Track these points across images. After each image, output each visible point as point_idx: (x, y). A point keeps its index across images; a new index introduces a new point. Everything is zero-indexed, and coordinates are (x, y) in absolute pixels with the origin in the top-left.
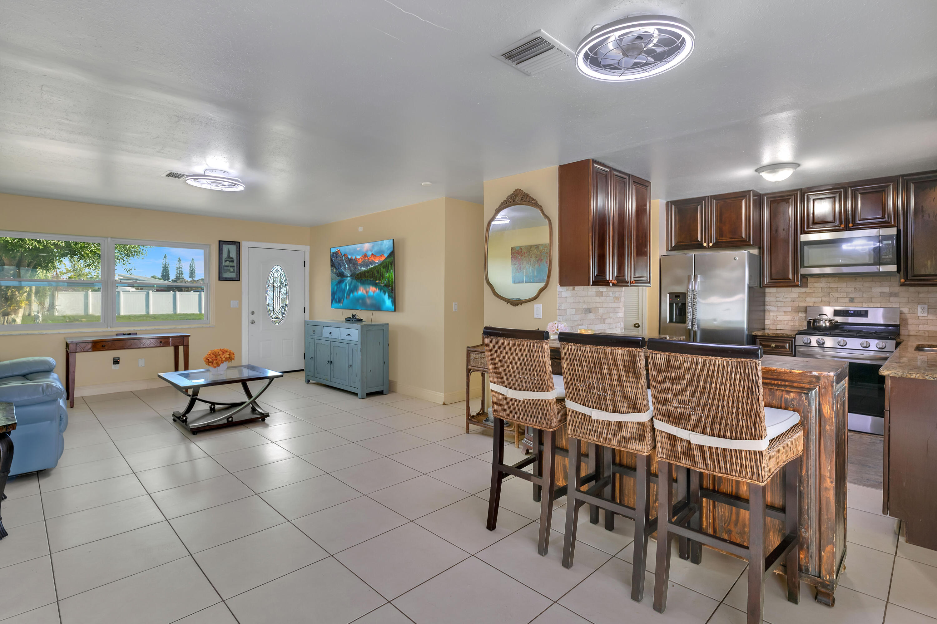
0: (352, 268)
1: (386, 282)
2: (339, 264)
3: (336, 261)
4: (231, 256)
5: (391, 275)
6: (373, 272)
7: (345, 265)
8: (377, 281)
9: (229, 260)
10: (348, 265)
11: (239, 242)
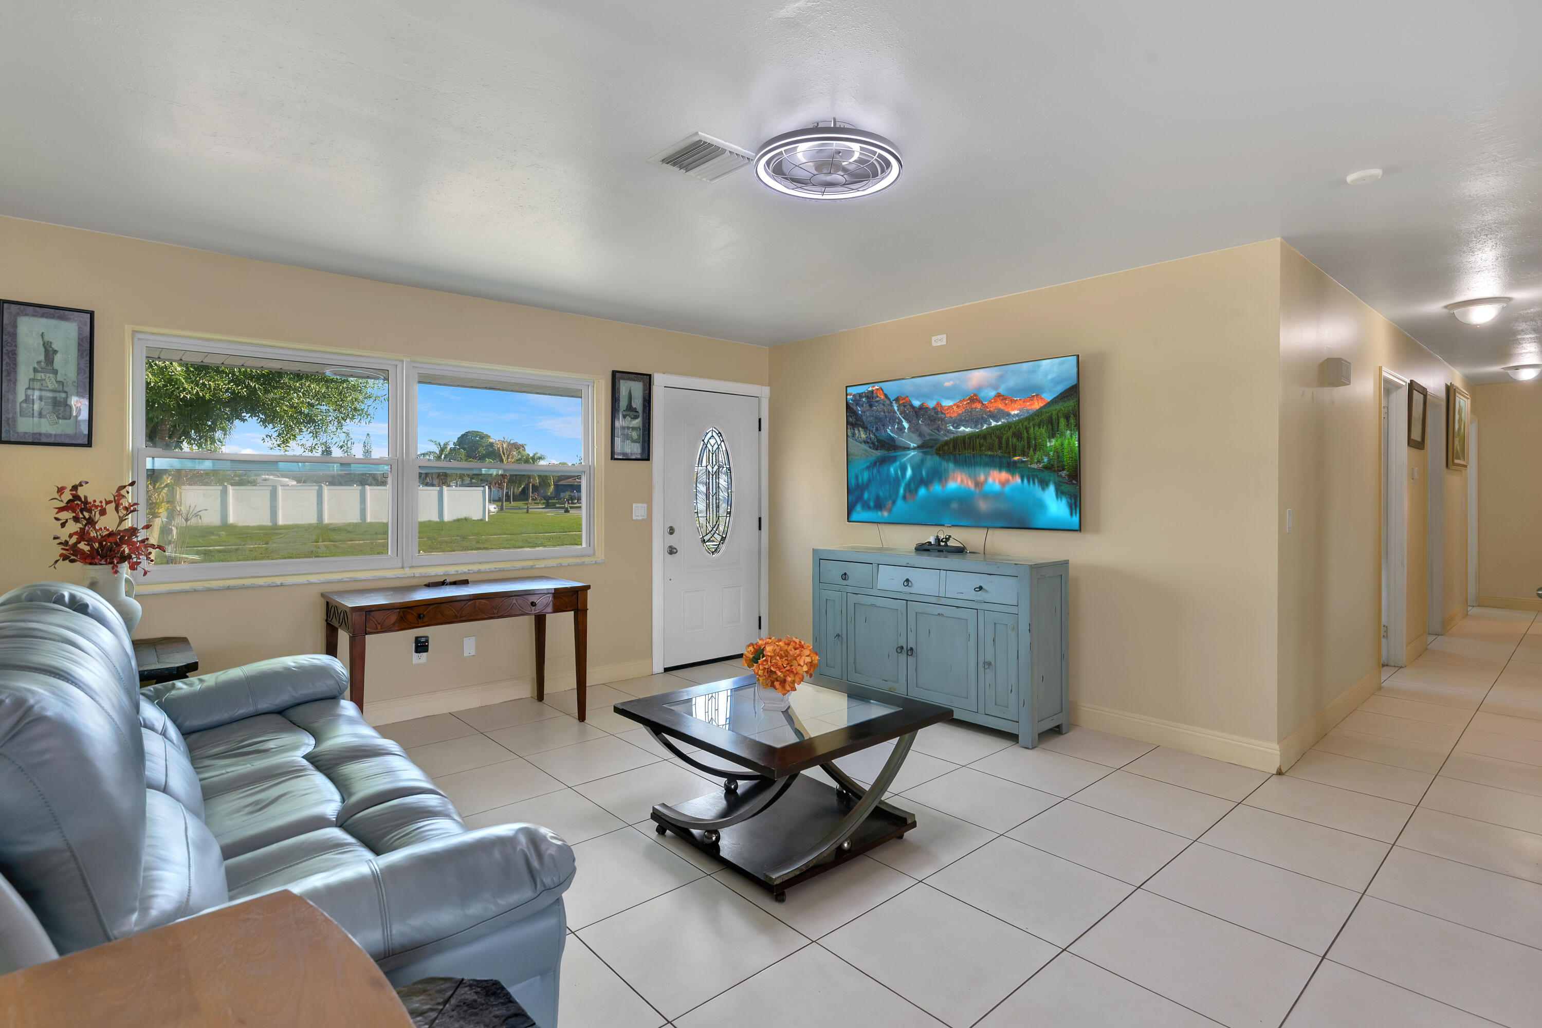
0: (926, 430)
1: (1050, 460)
2: (878, 420)
3: (868, 414)
4: (634, 406)
5: (1066, 442)
6: (1000, 438)
7: (900, 422)
8: (1016, 458)
9: (632, 414)
10: (908, 421)
11: (650, 376)
